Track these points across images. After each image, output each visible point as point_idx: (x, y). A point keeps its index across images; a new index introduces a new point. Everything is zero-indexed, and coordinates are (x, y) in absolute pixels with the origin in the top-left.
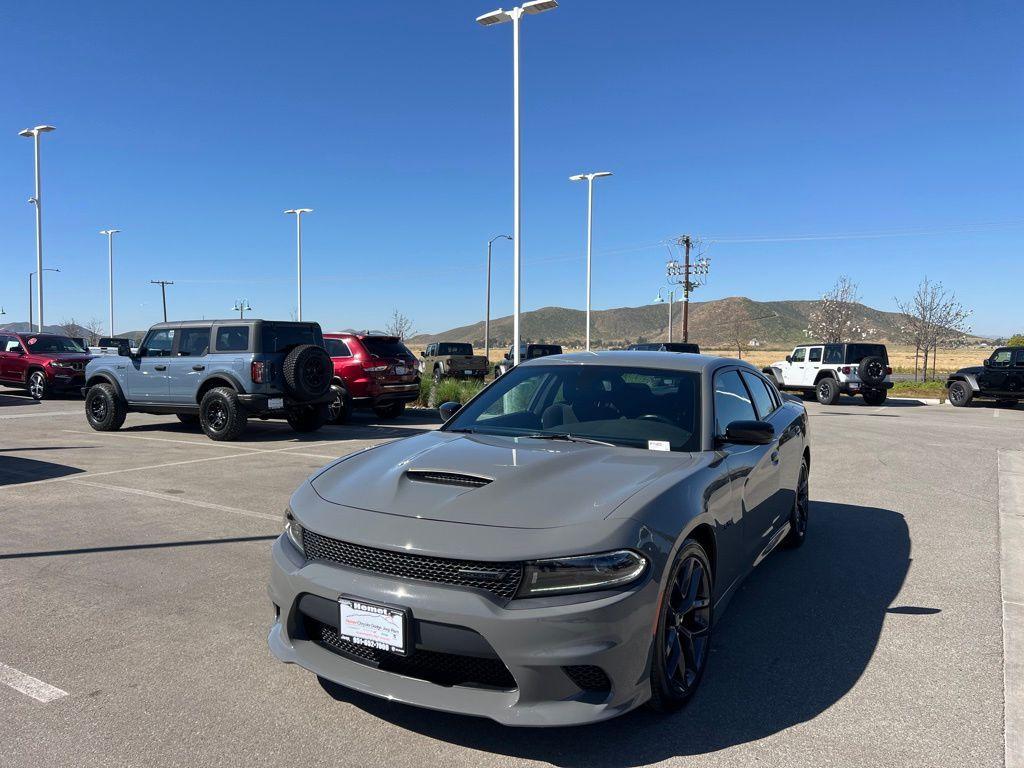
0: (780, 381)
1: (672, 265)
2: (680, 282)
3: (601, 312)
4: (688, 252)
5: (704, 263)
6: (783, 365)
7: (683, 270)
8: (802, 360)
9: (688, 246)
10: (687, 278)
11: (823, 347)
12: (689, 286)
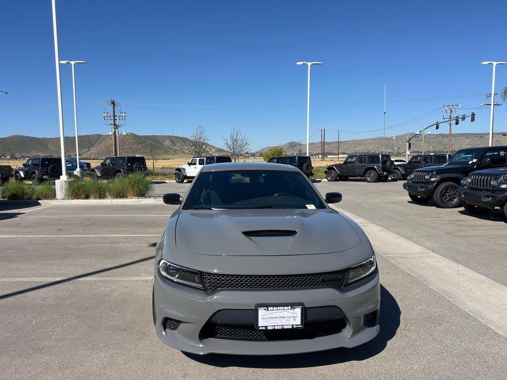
0: (184, 174)
1: (105, 115)
2: (111, 124)
3: (51, 138)
4: (114, 109)
5: (123, 114)
6: (186, 167)
7: (112, 118)
8: (195, 164)
9: (114, 105)
10: (114, 122)
11: (205, 158)
12: (116, 126)
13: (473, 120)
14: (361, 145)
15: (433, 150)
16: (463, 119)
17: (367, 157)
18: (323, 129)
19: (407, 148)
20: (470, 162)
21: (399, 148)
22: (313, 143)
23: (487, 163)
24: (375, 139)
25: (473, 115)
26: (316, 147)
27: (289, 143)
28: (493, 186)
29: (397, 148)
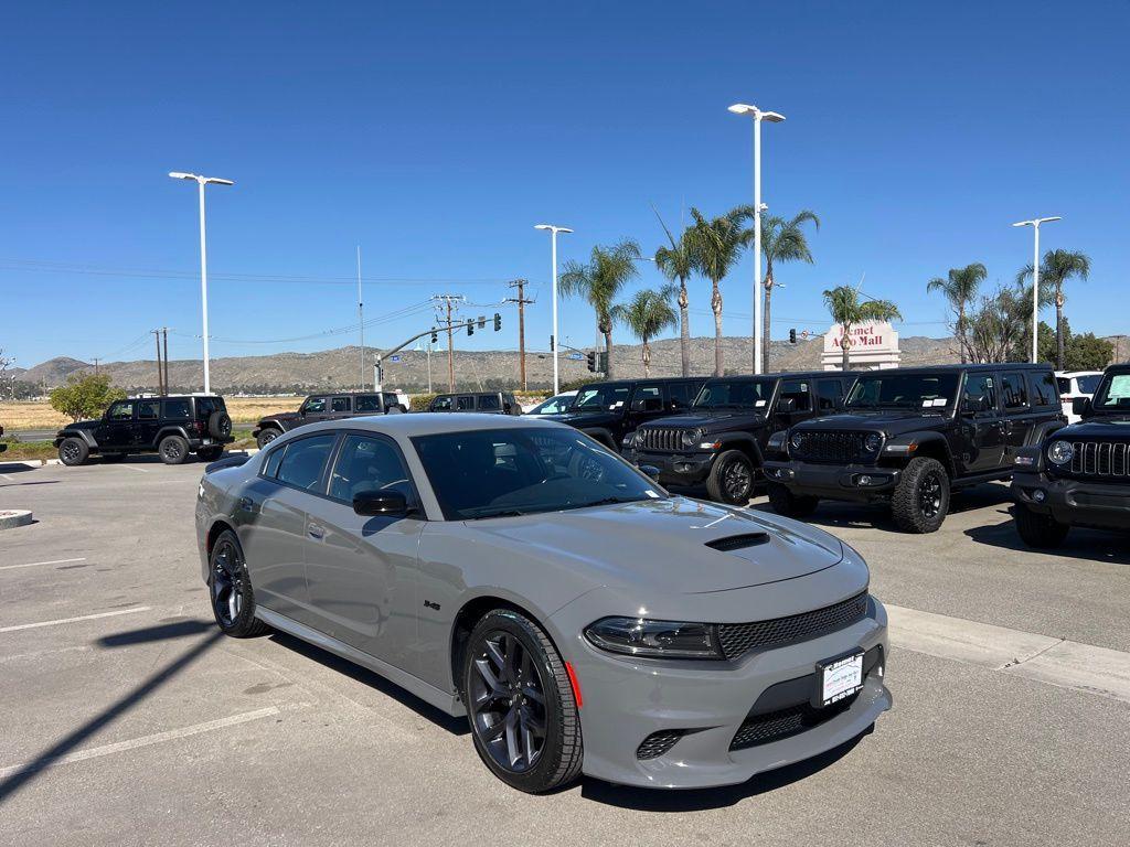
13: (497, 328)
14: (245, 369)
15: (399, 382)
16: (481, 324)
17: (351, 397)
18: (161, 330)
19: (377, 379)
20: (612, 407)
21: (330, 378)
22: (123, 364)
23: (641, 409)
24: (277, 358)
25: (498, 318)
26: (133, 374)
27: (54, 361)
28: (687, 447)
29: (325, 379)
